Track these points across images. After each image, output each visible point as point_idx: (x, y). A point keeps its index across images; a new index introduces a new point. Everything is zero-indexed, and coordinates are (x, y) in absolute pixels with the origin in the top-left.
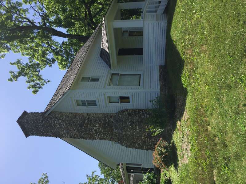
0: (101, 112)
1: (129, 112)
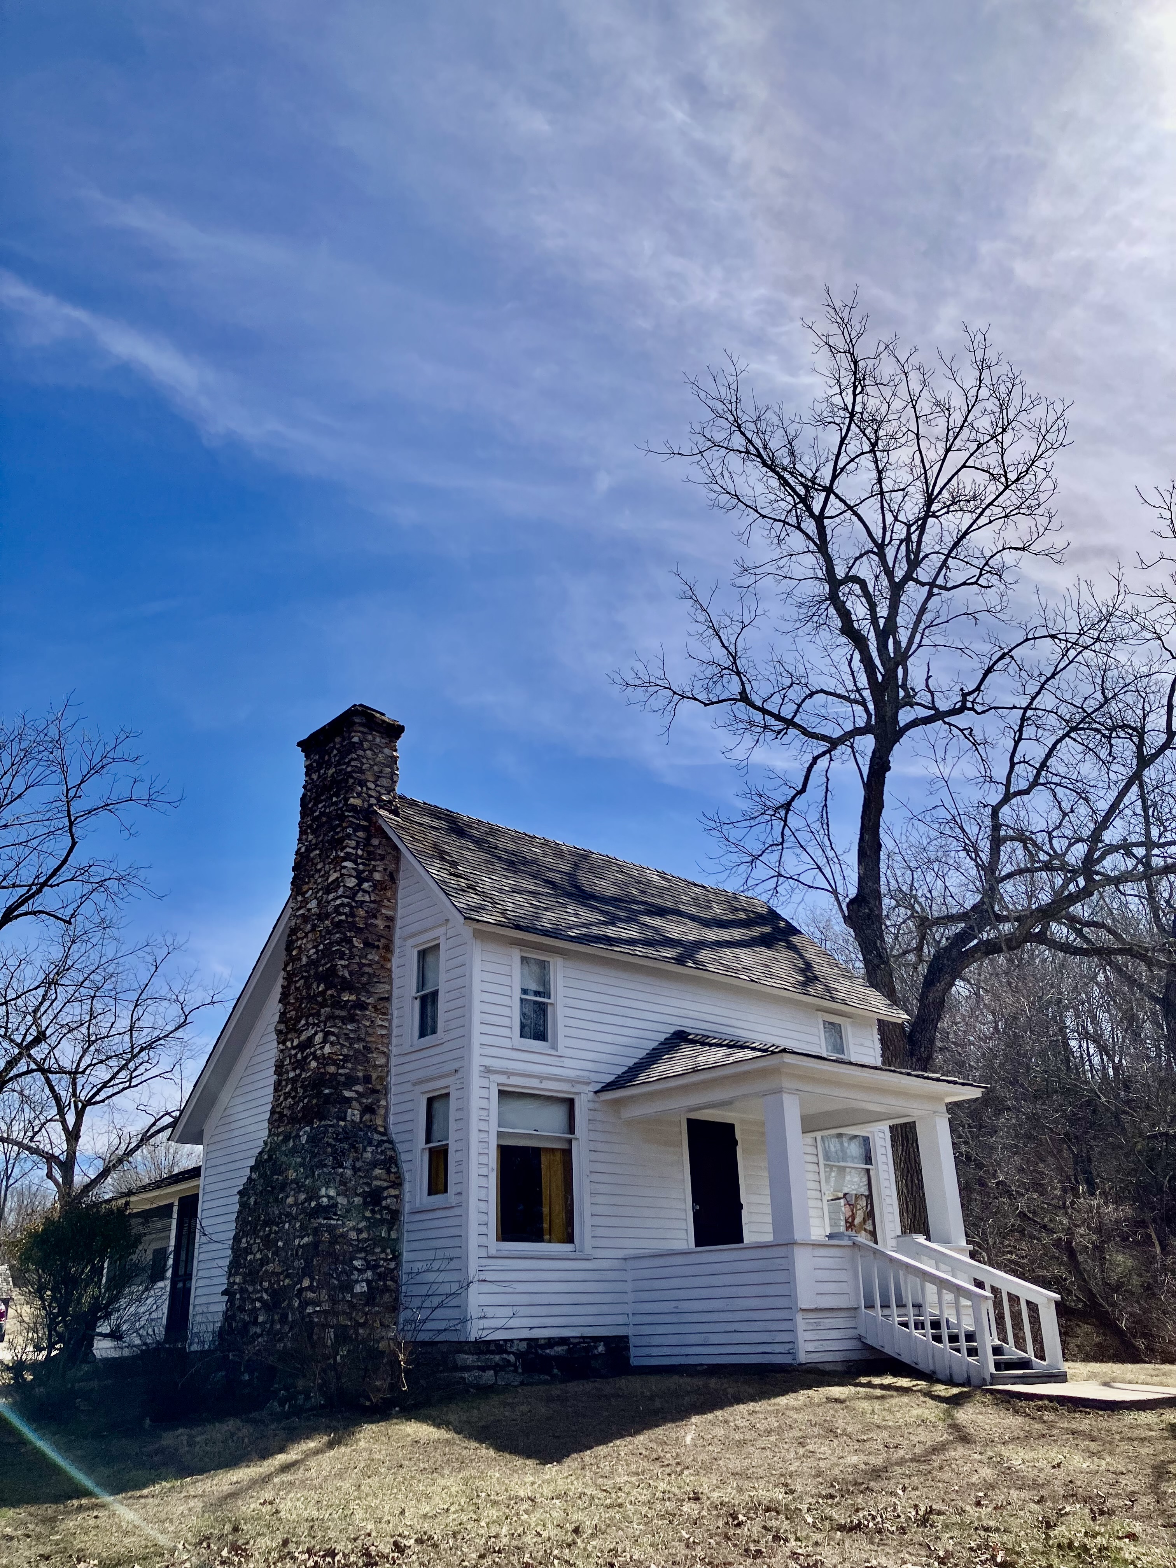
0: (393, 1061)
1: (385, 1194)
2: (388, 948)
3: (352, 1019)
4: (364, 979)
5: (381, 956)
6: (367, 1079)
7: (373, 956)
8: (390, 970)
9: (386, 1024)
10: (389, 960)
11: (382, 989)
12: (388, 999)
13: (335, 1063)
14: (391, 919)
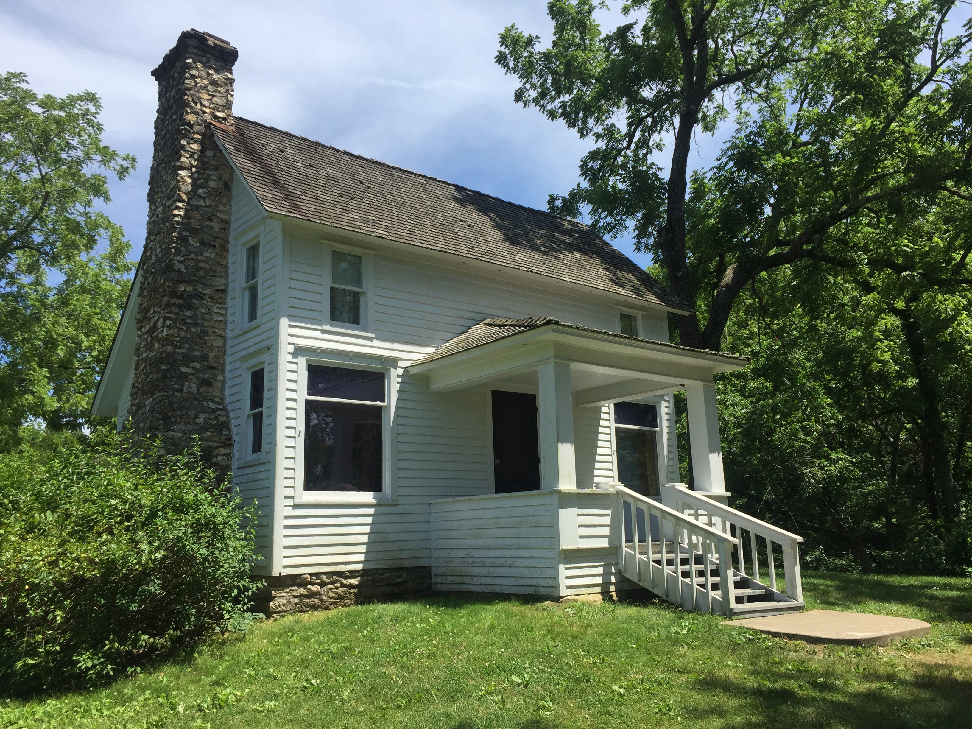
2: (224, 248)
3: (189, 307)
4: (201, 273)
5: (217, 254)
6: (204, 358)
7: (210, 254)
8: (226, 266)
9: (223, 312)
10: (226, 258)
11: (219, 282)
12: (224, 291)
13: (172, 343)
14: (227, 223)
